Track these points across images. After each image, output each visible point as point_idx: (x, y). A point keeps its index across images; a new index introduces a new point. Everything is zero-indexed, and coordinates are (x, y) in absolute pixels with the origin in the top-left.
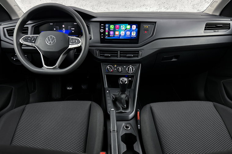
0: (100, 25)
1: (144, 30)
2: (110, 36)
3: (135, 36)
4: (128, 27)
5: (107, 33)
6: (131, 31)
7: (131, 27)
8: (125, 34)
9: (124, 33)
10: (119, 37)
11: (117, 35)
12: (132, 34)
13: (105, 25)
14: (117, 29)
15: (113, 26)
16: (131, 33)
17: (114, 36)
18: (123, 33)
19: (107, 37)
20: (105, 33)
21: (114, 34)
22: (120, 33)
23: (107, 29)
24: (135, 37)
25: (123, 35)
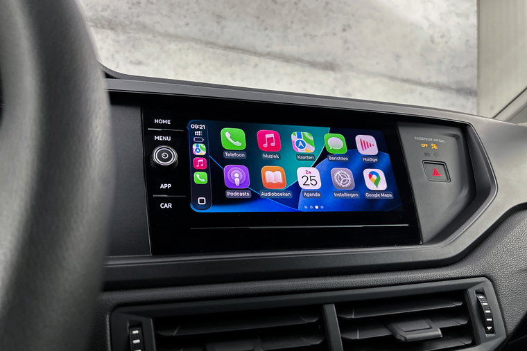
0: (147, 122)
1: (426, 162)
2: (229, 193)
3: (389, 196)
4: (336, 142)
5: (201, 178)
6: (356, 164)
7: (351, 145)
8: (327, 180)
9: (318, 178)
10: (294, 201)
11: (274, 188)
12: (370, 184)
13: (184, 125)
14: (270, 150)
15: (240, 133)
16: (359, 180)
17: (255, 197)
18: (309, 178)
19: (202, 201)
20: (190, 178)
21: (255, 180)
22: (290, 173)
23: (200, 149)
24: (388, 200)
25: (311, 187)
